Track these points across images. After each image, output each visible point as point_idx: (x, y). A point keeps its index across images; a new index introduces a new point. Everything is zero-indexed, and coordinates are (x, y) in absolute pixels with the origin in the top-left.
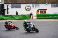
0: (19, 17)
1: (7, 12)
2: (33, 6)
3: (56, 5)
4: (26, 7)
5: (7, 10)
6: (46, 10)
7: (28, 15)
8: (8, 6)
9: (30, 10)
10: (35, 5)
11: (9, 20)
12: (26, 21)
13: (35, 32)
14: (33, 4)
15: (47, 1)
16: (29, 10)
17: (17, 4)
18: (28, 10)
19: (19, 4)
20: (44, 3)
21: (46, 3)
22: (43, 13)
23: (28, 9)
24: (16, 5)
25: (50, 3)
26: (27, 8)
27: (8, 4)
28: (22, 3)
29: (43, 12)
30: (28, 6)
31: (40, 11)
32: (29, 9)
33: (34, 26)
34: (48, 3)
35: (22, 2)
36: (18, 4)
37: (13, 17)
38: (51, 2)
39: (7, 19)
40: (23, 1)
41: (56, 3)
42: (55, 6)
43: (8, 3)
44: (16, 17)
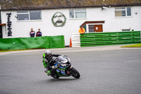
0: (38, 43)
1: (7, 31)
2: (71, 14)
3: (126, 9)
4: (54, 17)
5: (7, 27)
6: (103, 22)
7: (58, 37)
8: (9, 16)
9: (63, 23)
10: (75, 11)
11: (14, 50)
12: (48, 51)
13: (71, 77)
14: (71, 10)
15: (105, 2)
16: (60, 24)
17: (32, 11)
18: (58, 24)
19: (38, 11)
20: (98, 7)
21: (101, 7)
22: (95, 30)
23: (58, 22)
24: (29, 13)
25: (112, 6)
26: (55, 20)
27: (9, 12)
28: (44, 9)
29: (97, 28)
30: (59, 15)
31: (87, 25)
32: (61, 22)
33: (68, 63)
34: (108, 6)
35: (45, 6)
36: (34, 11)
37: (24, 44)
38: (114, 4)
39: (8, 49)
40: (47, 4)
41: (126, 6)
42: (124, 12)
43: (10, 10)
44: (30, 42)
